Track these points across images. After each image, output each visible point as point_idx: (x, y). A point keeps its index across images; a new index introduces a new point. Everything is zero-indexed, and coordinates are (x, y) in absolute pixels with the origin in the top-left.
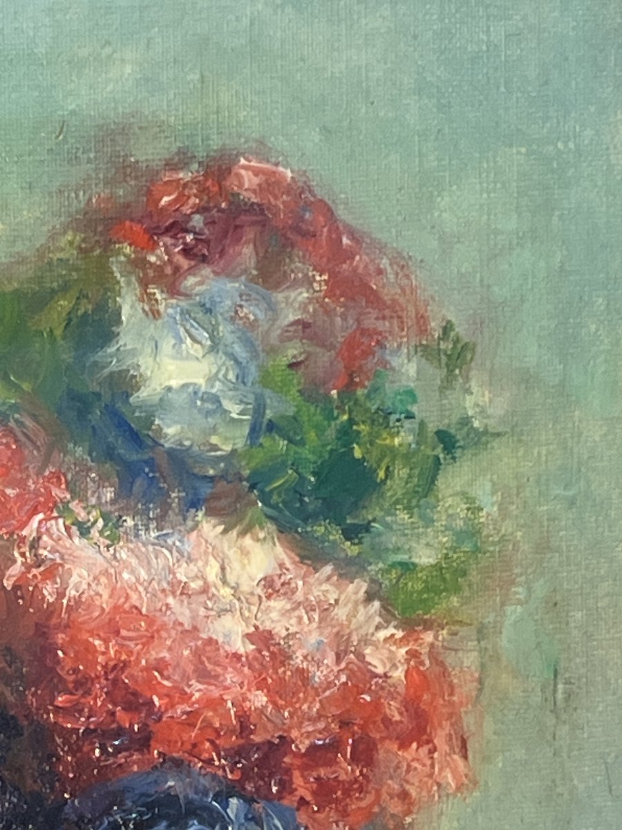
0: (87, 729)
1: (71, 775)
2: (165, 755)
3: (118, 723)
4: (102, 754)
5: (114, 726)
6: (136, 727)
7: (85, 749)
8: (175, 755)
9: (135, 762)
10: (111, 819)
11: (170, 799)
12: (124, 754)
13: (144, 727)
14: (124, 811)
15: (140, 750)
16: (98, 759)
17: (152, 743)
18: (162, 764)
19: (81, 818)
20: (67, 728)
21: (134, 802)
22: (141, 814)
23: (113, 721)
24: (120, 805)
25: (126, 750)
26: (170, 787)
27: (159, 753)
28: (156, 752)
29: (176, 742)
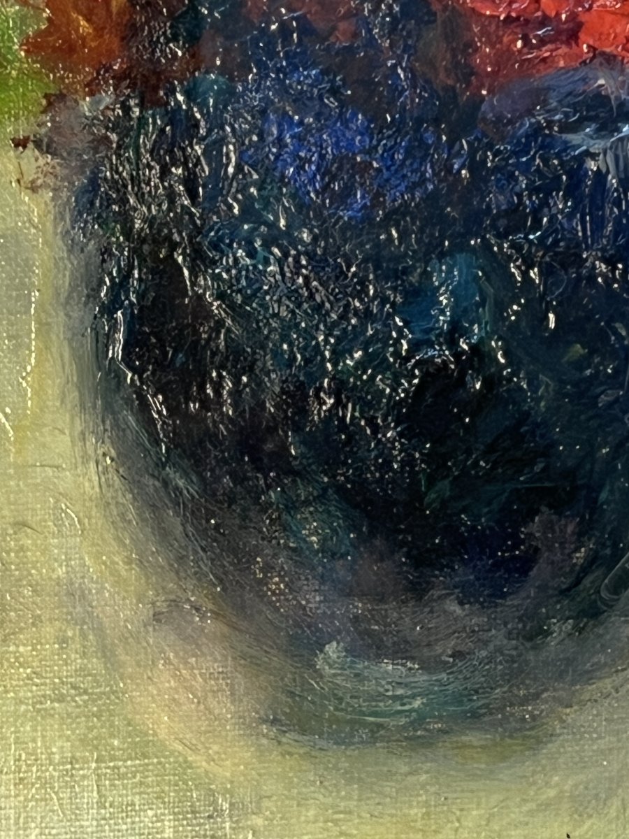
0: (508, 17)
1: (489, 69)
2: (595, 49)
3: (543, 12)
4: (524, 45)
5: (539, 14)
6: (564, 17)
7: (505, 39)
8: (608, 50)
9: (561, 56)
10: (533, 120)
11: (600, 99)
12: (550, 46)
13: (573, 16)
14: (548, 111)
15: (568, 44)
16: (520, 51)
17: (582, 35)
18: (592, 59)
19: (499, 118)
20: (485, 15)
21: (560, 102)
22: (566, 115)
23: (537, 10)
24: (545, 103)
25: (551, 42)
26: (602, 86)
27: (589, 46)
28: (585, 46)
29: (609, 34)
